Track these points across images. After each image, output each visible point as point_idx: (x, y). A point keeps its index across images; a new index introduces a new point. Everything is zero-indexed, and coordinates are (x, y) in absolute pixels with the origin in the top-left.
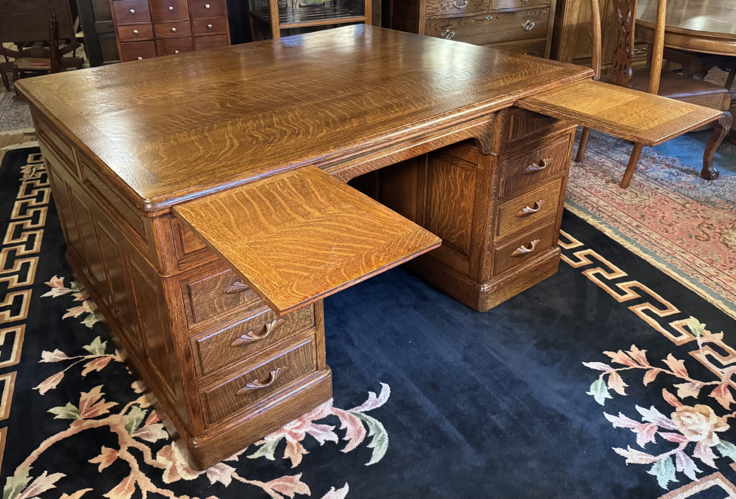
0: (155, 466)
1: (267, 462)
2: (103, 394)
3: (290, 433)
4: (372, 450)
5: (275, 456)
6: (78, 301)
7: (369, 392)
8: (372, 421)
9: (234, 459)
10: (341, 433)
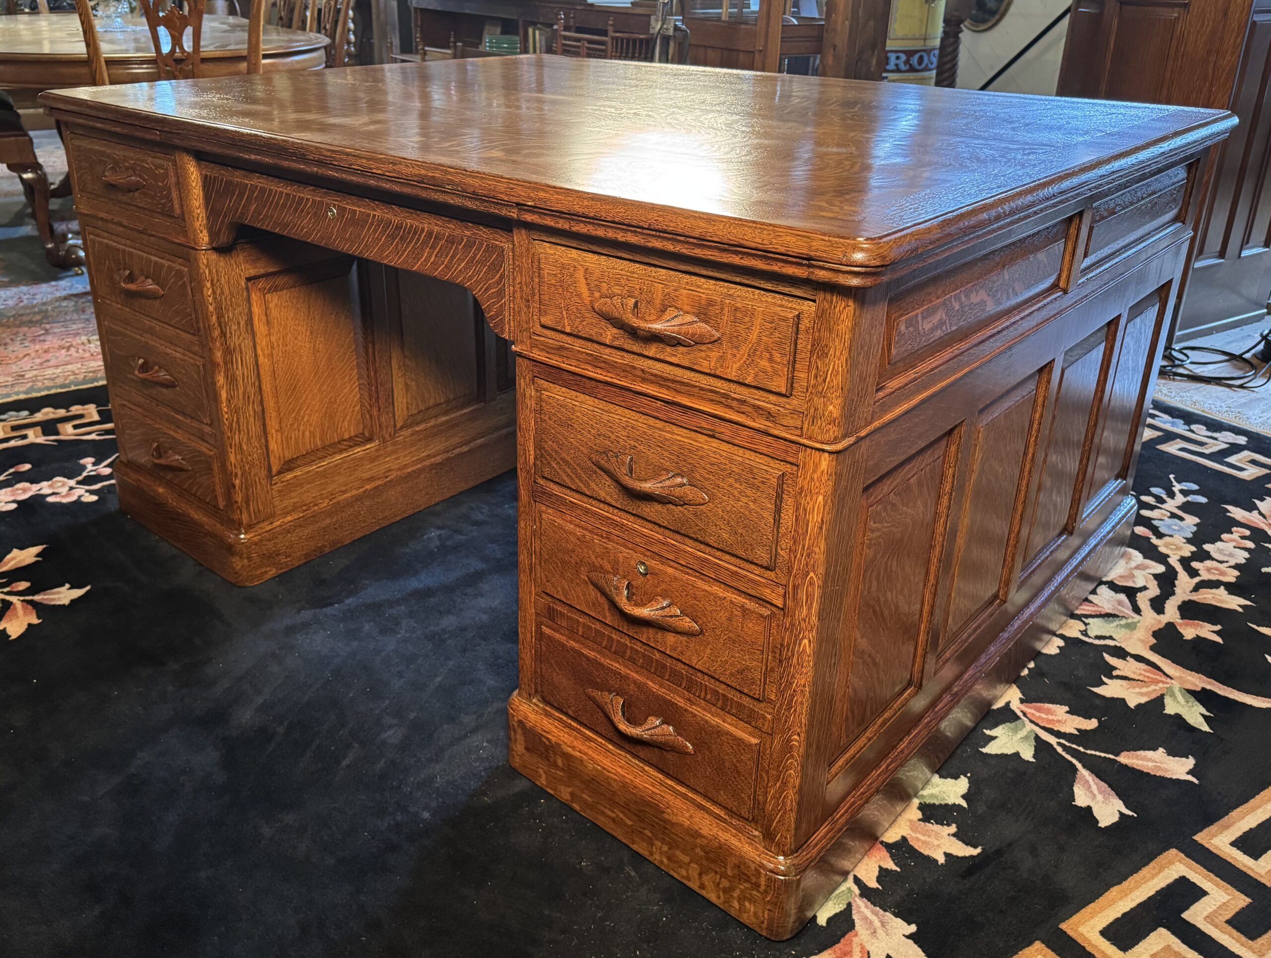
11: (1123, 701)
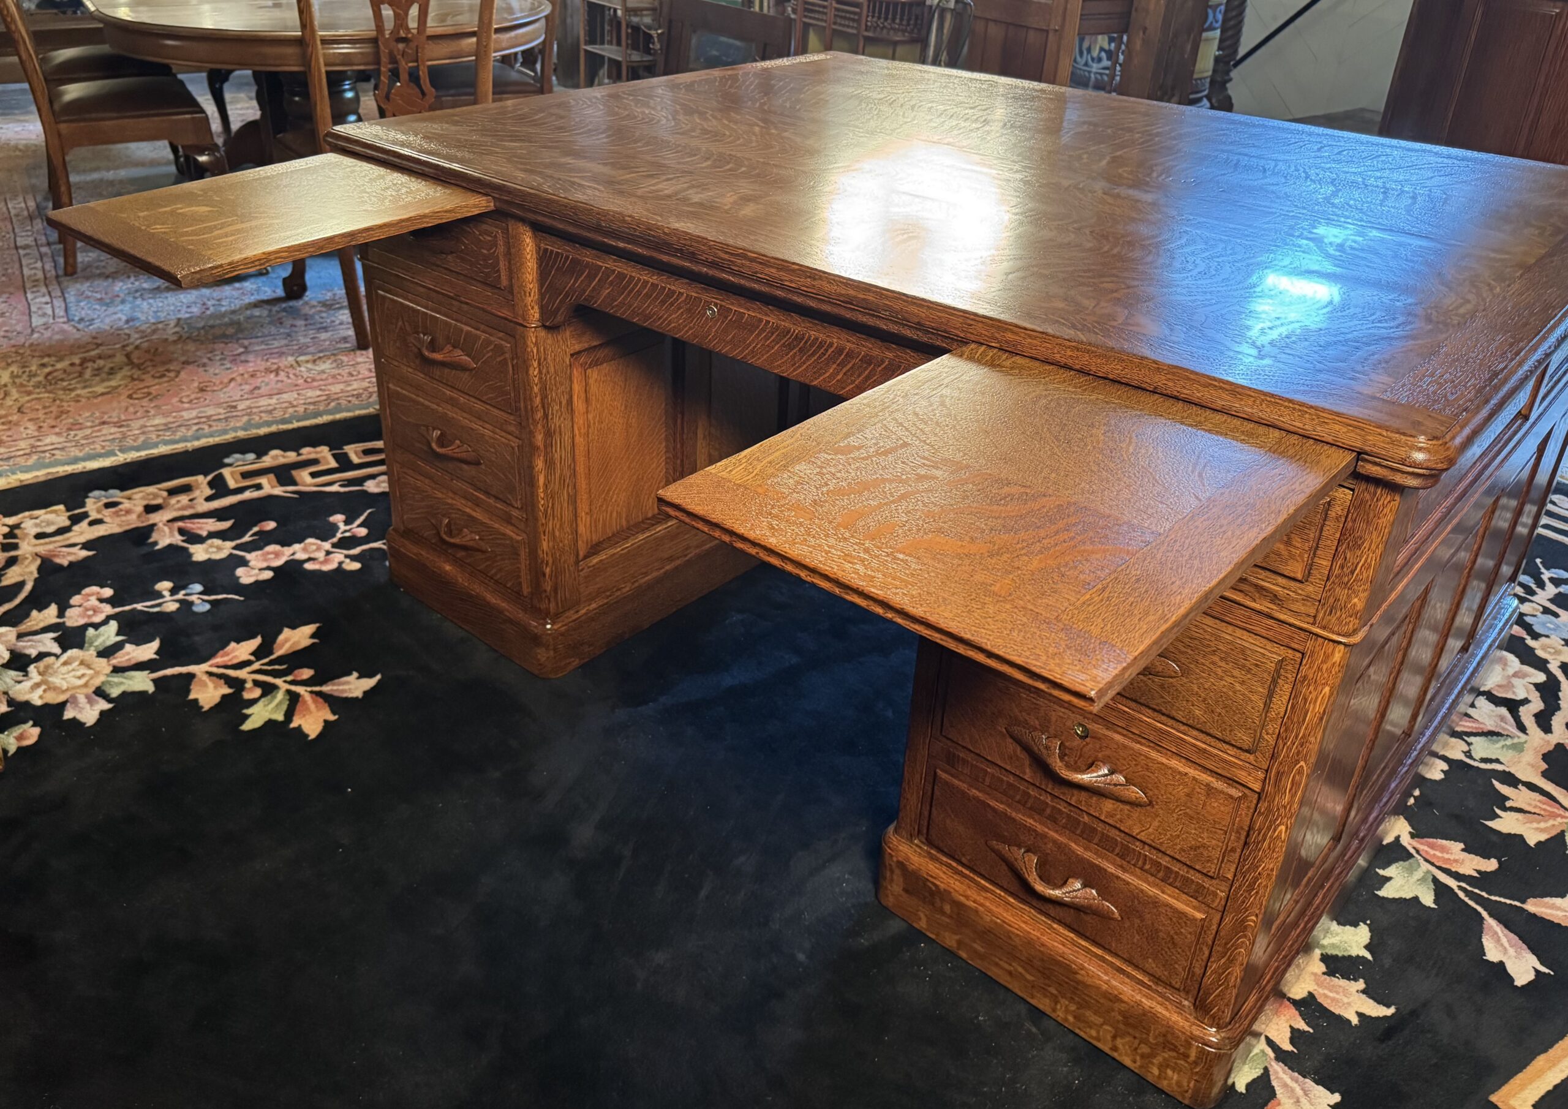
2: (1498, 811)
11: (1520, 838)
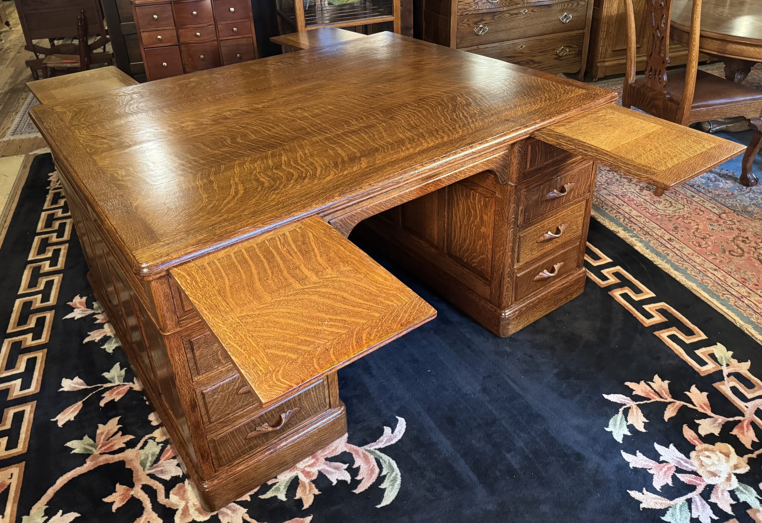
0: (167, 506)
1: (279, 503)
2: (120, 426)
3: (303, 471)
4: (384, 490)
5: (287, 496)
6: (99, 323)
7: (385, 427)
8: (386, 459)
9: (246, 499)
10: (354, 472)
11: (105, 423)
